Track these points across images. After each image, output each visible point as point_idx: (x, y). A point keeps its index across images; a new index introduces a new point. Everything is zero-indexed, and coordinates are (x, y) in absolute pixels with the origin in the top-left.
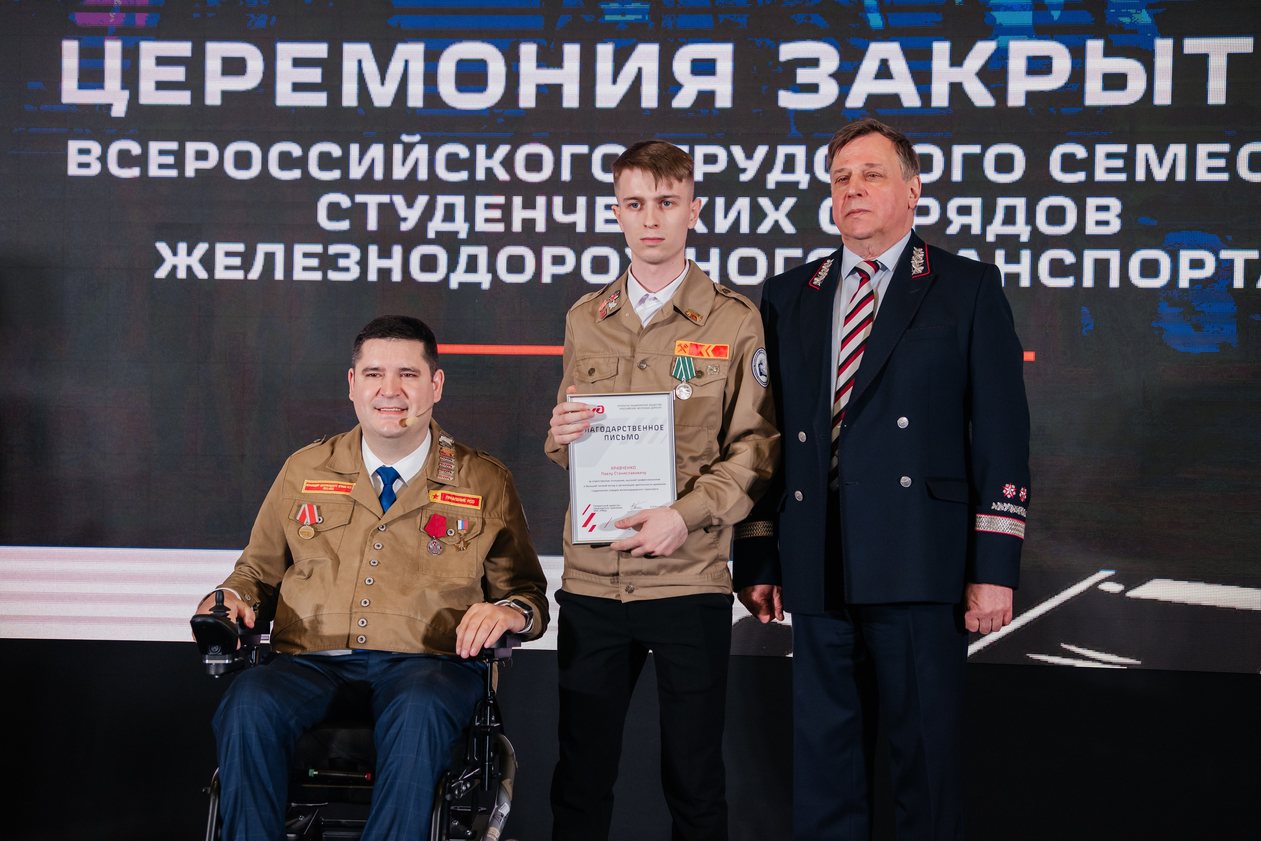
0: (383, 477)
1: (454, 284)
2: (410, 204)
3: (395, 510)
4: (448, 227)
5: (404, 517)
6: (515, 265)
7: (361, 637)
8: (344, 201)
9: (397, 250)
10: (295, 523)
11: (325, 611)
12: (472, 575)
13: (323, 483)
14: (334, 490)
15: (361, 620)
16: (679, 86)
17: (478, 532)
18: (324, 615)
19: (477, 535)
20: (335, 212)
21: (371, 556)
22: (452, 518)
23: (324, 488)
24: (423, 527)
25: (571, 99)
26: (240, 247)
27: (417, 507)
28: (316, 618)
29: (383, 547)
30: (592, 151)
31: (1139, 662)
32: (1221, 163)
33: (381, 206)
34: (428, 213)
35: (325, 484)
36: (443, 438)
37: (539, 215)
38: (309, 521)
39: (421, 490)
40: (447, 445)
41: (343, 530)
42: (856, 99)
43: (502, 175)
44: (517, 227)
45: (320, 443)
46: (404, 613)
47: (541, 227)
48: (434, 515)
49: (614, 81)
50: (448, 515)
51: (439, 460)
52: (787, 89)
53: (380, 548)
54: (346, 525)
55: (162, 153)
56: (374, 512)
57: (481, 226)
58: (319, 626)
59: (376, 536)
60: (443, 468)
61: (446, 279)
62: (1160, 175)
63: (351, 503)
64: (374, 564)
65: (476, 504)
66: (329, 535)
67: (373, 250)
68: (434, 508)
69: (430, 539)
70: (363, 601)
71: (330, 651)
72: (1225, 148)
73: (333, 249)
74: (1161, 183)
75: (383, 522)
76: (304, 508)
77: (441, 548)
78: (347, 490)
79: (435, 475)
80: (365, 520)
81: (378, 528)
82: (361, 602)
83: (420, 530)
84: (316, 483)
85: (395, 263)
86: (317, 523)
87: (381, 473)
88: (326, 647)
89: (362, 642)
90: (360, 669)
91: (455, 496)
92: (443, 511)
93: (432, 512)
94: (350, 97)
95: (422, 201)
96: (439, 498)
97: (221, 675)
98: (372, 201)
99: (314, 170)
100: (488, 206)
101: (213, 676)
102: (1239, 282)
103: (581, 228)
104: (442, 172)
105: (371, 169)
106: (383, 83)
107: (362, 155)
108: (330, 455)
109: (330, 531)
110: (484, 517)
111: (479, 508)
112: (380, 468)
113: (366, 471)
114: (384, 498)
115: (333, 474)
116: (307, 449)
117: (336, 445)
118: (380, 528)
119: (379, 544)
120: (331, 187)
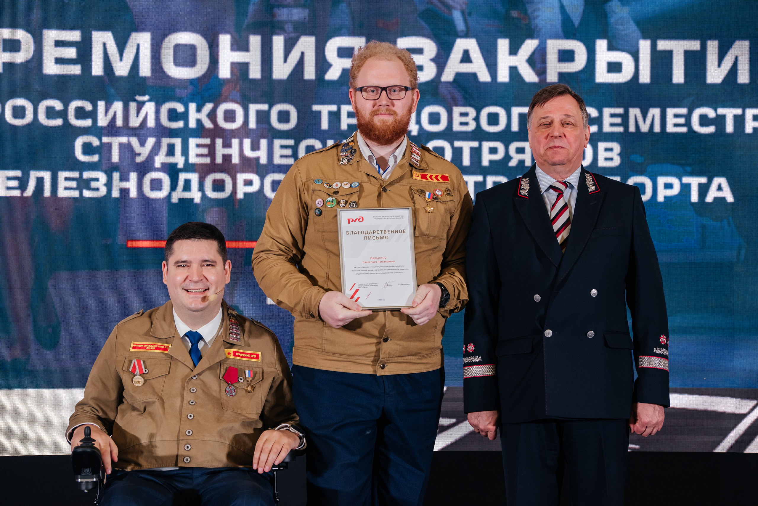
0: (191, 339)
1: (175, 199)
2: (142, 143)
3: (203, 364)
4: (170, 160)
5: (209, 368)
6: (218, 186)
7: (187, 458)
8: (95, 141)
9: (134, 176)
10: (127, 373)
11: (158, 438)
12: (259, 411)
13: (145, 344)
14: (156, 349)
15: (186, 446)
16: (329, 66)
17: (261, 379)
18: (156, 441)
19: (260, 381)
20: (88, 149)
21: (188, 397)
22: (241, 368)
23: (147, 348)
24: (222, 376)
25: (255, 73)
26: (18, 174)
27: (218, 360)
28: (151, 443)
29: (197, 390)
30: (270, 107)
31: (637, 447)
32: (682, 121)
33: (121, 145)
34: (155, 151)
35: (147, 344)
36: (230, 311)
37: (234, 152)
38: (138, 372)
39: (219, 349)
41: (164, 379)
42: (448, 76)
43: (208, 124)
44: (219, 160)
45: (140, 315)
46: (218, 439)
47: (236, 160)
48: (230, 367)
49: (285, 61)
50: (238, 366)
51: (229, 326)
54: (166, 375)
56: (187, 365)
57: (193, 159)
59: (191, 383)
60: (232, 332)
61: (169, 196)
62: (644, 128)
63: (169, 359)
64: (192, 404)
65: (257, 358)
66: (153, 382)
67: (116, 176)
68: (229, 362)
69: (227, 384)
70: (187, 431)
71: (163, 468)
72: (684, 111)
73: (87, 175)
74: (645, 134)
75: (195, 373)
76: (134, 363)
77: (235, 391)
78: (166, 350)
79: (228, 338)
80: (181, 371)
81: (192, 378)
82: (186, 432)
83: (220, 378)
84: (140, 344)
85: (132, 185)
86: (144, 373)
87: (189, 336)
88: (159, 465)
89: (187, 462)
90: (187, 480)
91: (242, 353)
92: (235, 364)
93: (227, 365)
94: (97, 69)
95: (151, 141)
96: (232, 354)
97: (89, 491)
98: (115, 142)
99: (72, 119)
100: (198, 146)
101: (83, 491)
102: (695, 198)
103: (264, 161)
104: (165, 122)
105: (114, 118)
106: (121, 59)
107: (107, 110)
108: (150, 325)
109: (154, 379)
110: (263, 367)
111: (259, 360)
112: (189, 332)
113: (178, 334)
114: (192, 354)
115: (153, 338)
116: (129, 319)
117: (153, 317)
118: (193, 377)
119: (193, 388)
120: (85, 131)
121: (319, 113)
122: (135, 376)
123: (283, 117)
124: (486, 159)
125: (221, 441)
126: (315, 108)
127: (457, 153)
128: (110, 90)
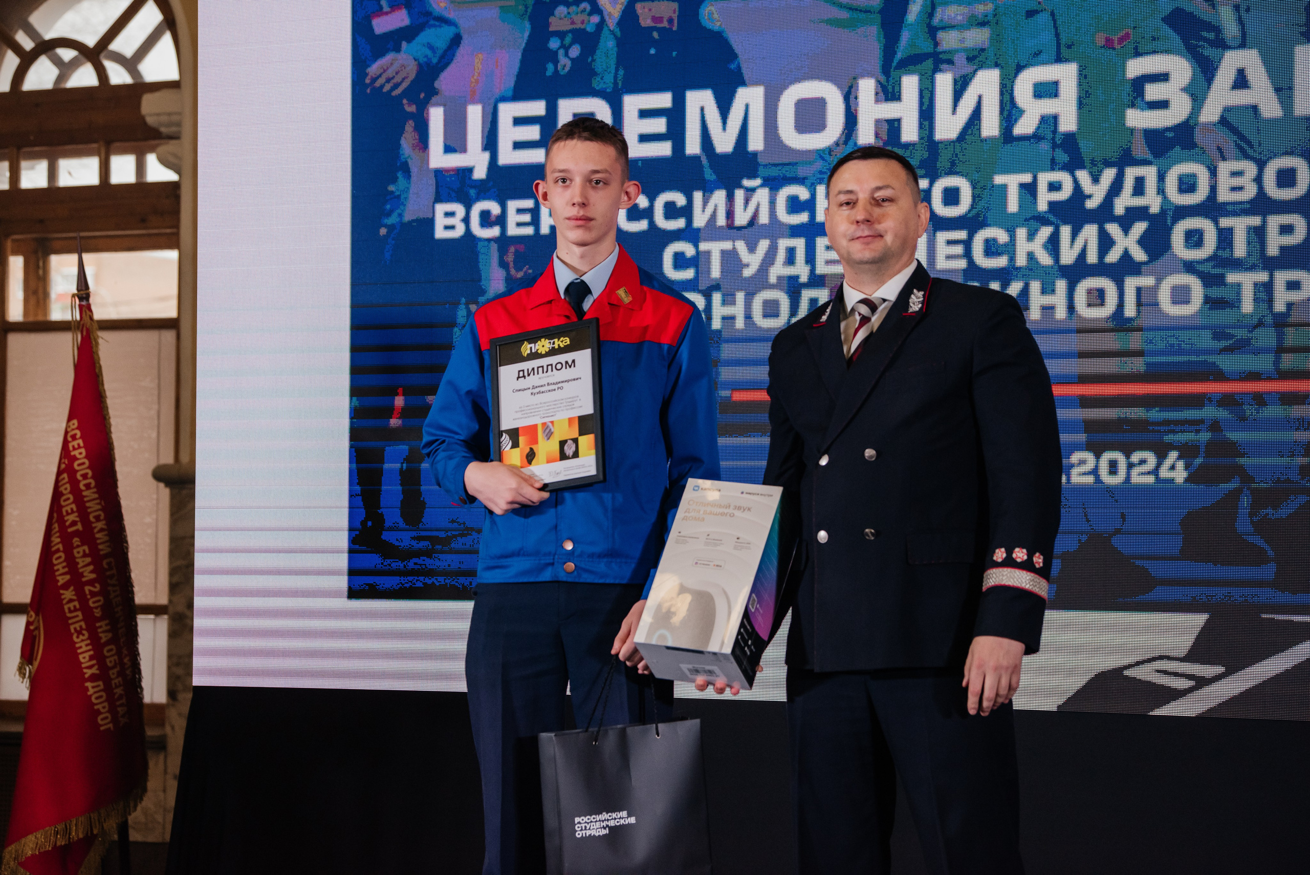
2: (752, 249)
4: (789, 271)
8: (688, 249)
9: (740, 296)
16: (1021, 112)
20: (680, 261)
25: (910, 133)
30: (932, 183)
33: (723, 252)
34: (770, 258)
42: (1210, 113)
49: (954, 111)
52: (1133, 106)
55: (520, 211)
57: (821, 269)
67: (717, 298)
85: (738, 310)
94: (693, 147)
95: (763, 246)
98: (715, 248)
104: (782, 214)
105: (714, 216)
106: (724, 129)
107: (705, 203)
120: (676, 235)
121: (1004, 187)
123: (951, 196)
124: (1274, 244)
126: (999, 179)
127: (1225, 237)
128: (709, 175)
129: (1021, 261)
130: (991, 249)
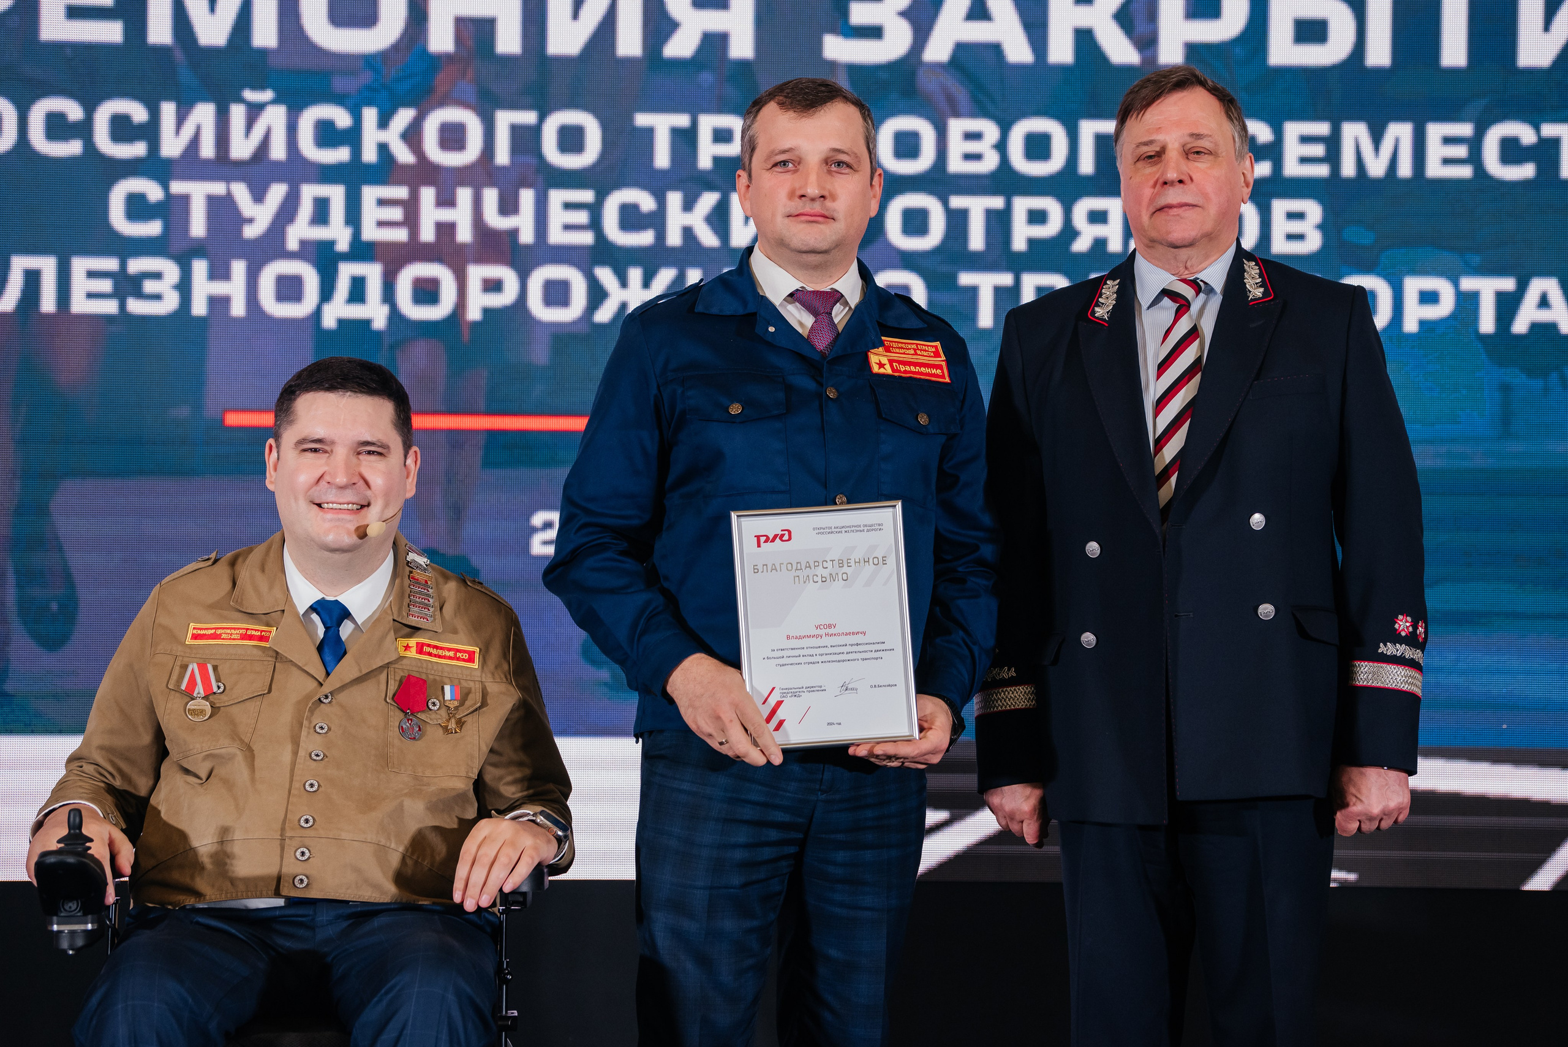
0: (323, 616)
1: (329, 321)
2: (259, 196)
3: (346, 670)
4: (319, 233)
5: (359, 680)
6: (426, 292)
7: (301, 877)
8: (153, 191)
9: (239, 268)
11: (238, 835)
12: (472, 773)
13: (220, 628)
14: (242, 639)
15: (299, 851)
16: (673, 25)
17: (479, 705)
18: (236, 842)
19: (476, 710)
20: (137, 207)
21: (310, 743)
22: (435, 680)
23: (224, 636)
24: (391, 696)
25: (509, 40)
27: (380, 663)
29: (329, 729)
30: (542, 118)
32: (1461, 151)
33: (211, 200)
34: (287, 212)
36: (412, 556)
37: (461, 216)
38: (201, 691)
39: (383, 636)
40: (419, 566)
41: (259, 703)
42: (938, 50)
43: (404, 155)
44: (427, 234)
45: (210, 562)
46: (371, 837)
47: (464, 234)
48: (409, 676)
49: (575, 16)
50: (429, 676)
51: (409, 589)
52: (834, 31)
53: (324, 731)
54: (264, 694)
56: (312, 672)
57: (370, 233)
58: (228, 861)
59: (317, 712)
61: (317, 314)
62: (1377, 168)
63: (270, 659)
64: (318, 758)
65: (471, 659)
67: (200, 268)
68: (406, 665)
69: (402, 715)
70: (302, 819)
71: (247, 900)
72: (1465, 129)
73: (136, 265)
74: (1376, 181)
75: (326, 689)
76: (193, 670)
77: (420, 730)
78: (264, 639)
79: (405, 614)
80: (297, 687)
81: (319, 699)
82: (299, 820)
83: (385, 700)
84: (209, 627)
85: (235, 288)
86: (215, 693)
87: (319, 609)
88: (239, 894)
89: (301, 886)
90: (301, 932)
91: (437, 647)
92: (421, 670)
94: (160, 31)
95: (277, 192)
96: (414, 650)
97: (79, 950)
98: (198, 192)
99: (104, 142)
100: (382, 202)
101: (65, 951)
102: (1487, 324)
103: (527, 236)
104: (308, 147)
105: (195, 142)
106: (212, 9)
107: (180, 120)
108: (229, 585)
109: (238, 705)
110: (484, 680)
111: (475, 665)
112: (318, 602)
113: (293, 606)
114: (326, 650)
115: (238, 613)
116: (186, 572)
117: (238, 567)
118: (322, 699)
119: (323, 724)
120: (131, 168)
121: (650, 132)
122: (193, 699)
123: (571, 139)
124: (1021, 235)
125: (379, 841)
126: (642, 119)
127: (957, 221)
128: (185, 76)
129: (674, 238)
130: (630, 218)
